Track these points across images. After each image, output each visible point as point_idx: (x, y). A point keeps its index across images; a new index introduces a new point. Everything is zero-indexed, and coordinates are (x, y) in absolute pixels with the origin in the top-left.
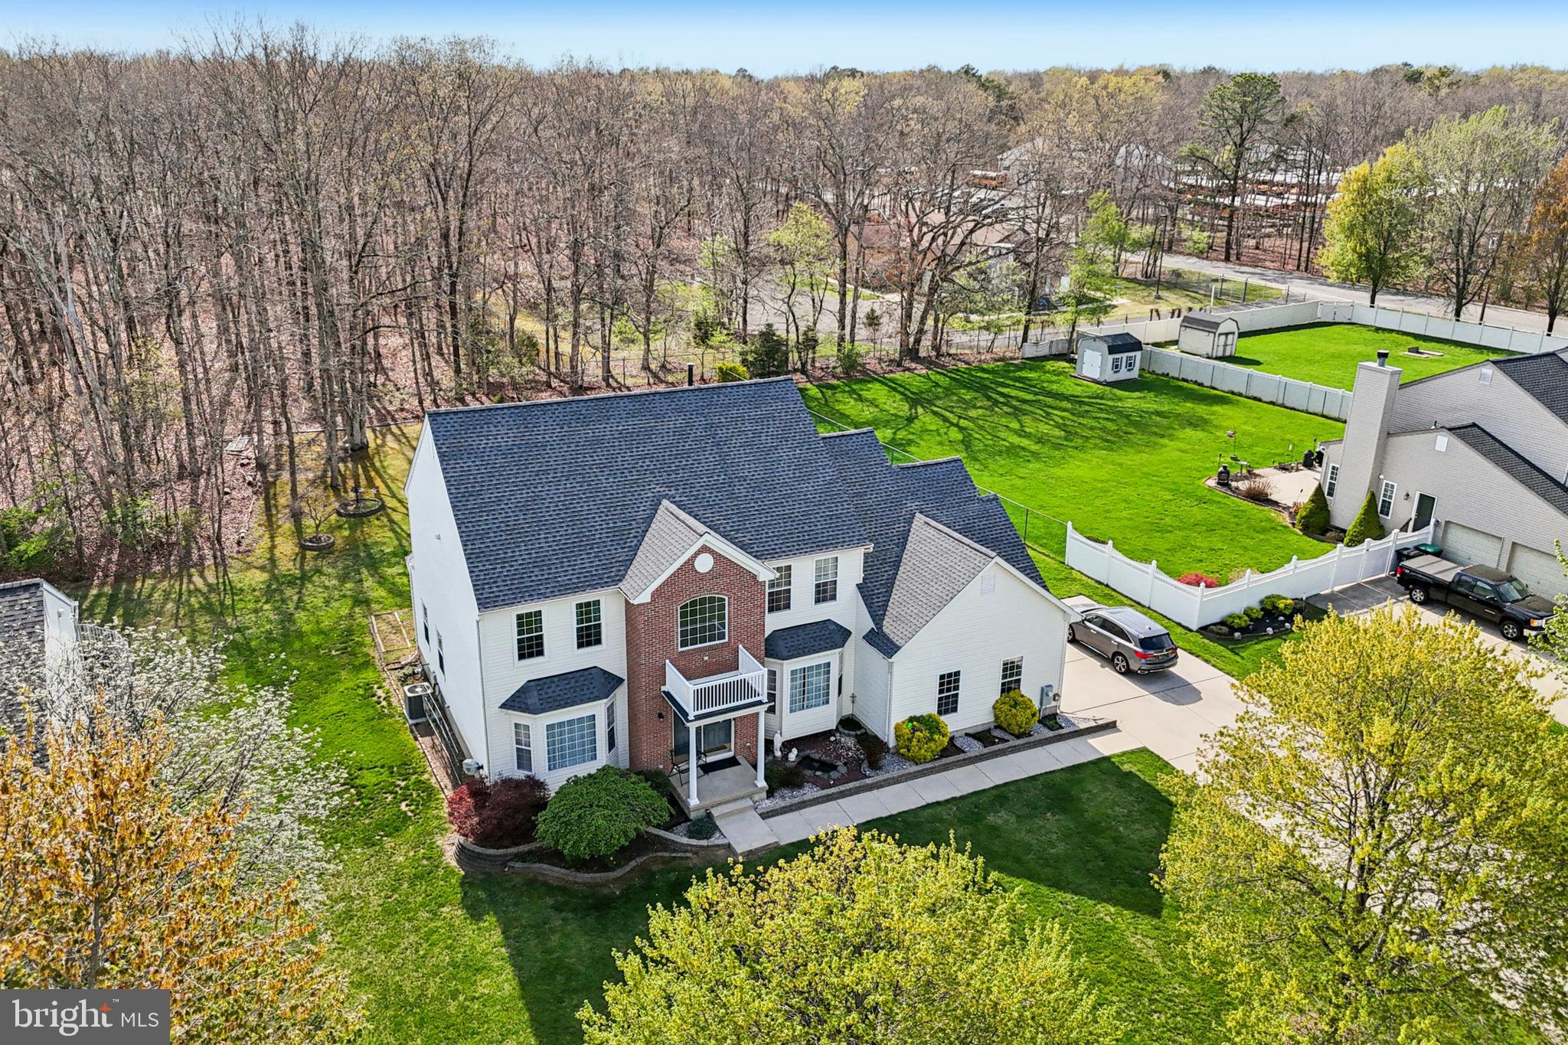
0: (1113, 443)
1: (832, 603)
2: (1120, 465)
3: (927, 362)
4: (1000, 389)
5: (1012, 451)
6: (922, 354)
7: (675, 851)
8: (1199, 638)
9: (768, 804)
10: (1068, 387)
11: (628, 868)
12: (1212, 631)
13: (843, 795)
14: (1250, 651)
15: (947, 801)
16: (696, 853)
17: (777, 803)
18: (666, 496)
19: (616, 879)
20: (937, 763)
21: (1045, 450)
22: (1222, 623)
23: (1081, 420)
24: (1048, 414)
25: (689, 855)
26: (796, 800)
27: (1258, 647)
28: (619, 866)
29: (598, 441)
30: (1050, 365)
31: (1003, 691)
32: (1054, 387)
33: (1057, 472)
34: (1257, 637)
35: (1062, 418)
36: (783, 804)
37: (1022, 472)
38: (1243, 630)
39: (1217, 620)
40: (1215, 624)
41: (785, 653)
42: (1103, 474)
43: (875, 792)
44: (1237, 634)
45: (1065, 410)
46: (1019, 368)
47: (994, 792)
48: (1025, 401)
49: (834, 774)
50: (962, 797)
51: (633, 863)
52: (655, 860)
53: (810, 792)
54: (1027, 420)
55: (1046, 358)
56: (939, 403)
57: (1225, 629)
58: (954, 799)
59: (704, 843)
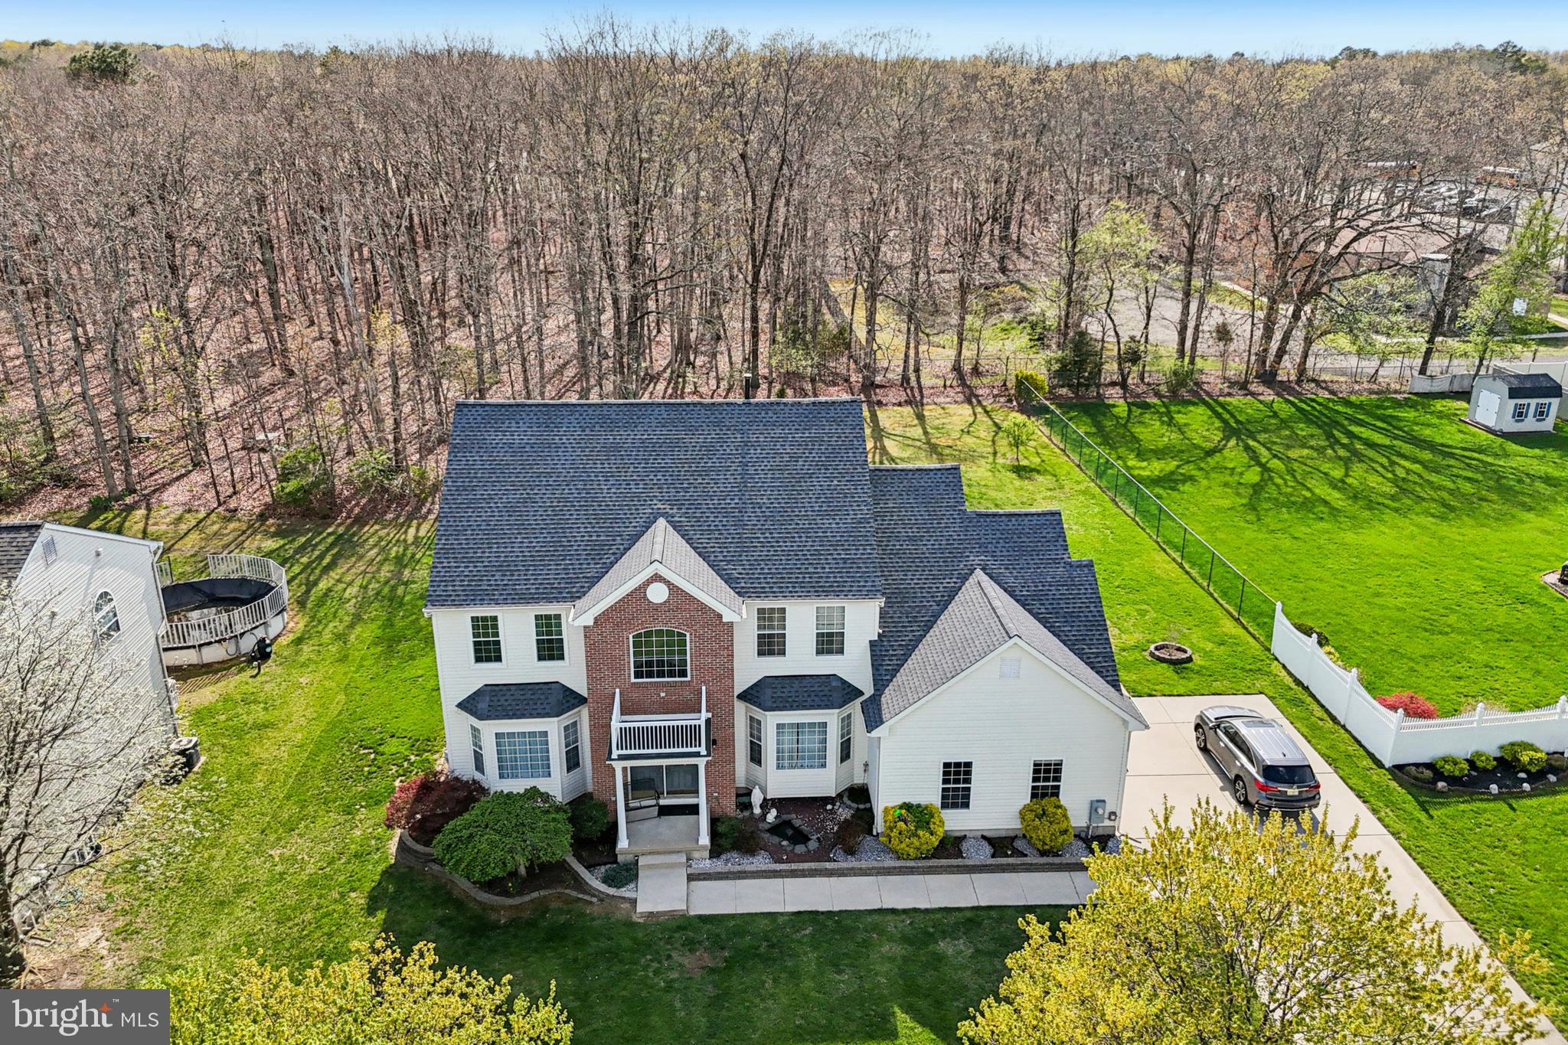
0: (1452, 509)
1: (839, 657)
2: (1441, 539)
3: (1283, 388)
4: (1354, 429)
5: (1309, 506)
6: (1282, 376)
7: (585, 892)
8: (1386, 779)
9: (707, 865)
10: (1449, 435)
11: (527, 898)
12: (1408, 774)
13: (794, 874)
14: (1450, 810)
15: (905, 911)
16: (601, 900)
17: (719, 865)
18: (665, 515)
19: (511, 907)
20: (920, 864)
21: (1354, 508)
22: (1430, 766)
23: (1434, 478)
24: (1393, 463)
25: (594, 900)
26: (737, 868)
27: (1462, 807)
28: (520, 893)
29: (616, 448)
30: (1439, 405)
31: (1034, 796)
32: (1427, 432)
33: (1350, 537)
34: (1471, 794)
35: (1408, 471)
36: (725, 869)
37: (1301, 530)
38: (1452, 780)
39: (1426, 759)
40: (1417, 765)
41: (769, 704)
42: (1406, 547)
43: (833, 879)
44: (1441, 785)
45: (1416, 461)
46: (1398, 404)
47: (969, 914)
48: (1372, 445)
49: (800, 849)
50: (927, 911)
51: (535, 895)
52: (559, 896)
53: (761, 862)
54: (1358, 469)
55: (1442, 395)
56: (1262, 437)
57: (1428, 774)
58: (915, 910)
59: (612, 891)
